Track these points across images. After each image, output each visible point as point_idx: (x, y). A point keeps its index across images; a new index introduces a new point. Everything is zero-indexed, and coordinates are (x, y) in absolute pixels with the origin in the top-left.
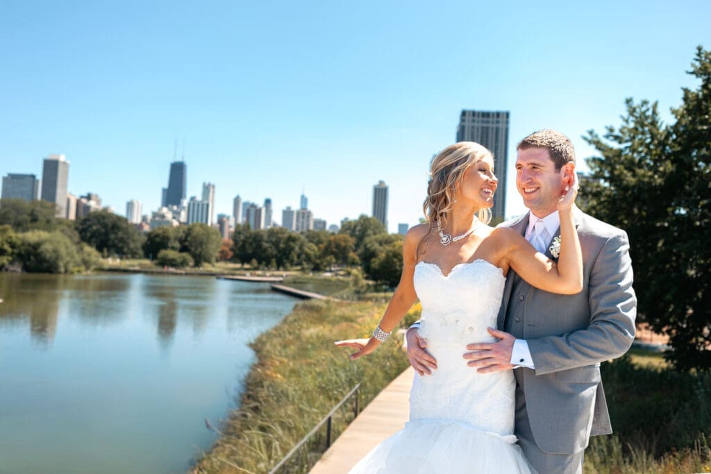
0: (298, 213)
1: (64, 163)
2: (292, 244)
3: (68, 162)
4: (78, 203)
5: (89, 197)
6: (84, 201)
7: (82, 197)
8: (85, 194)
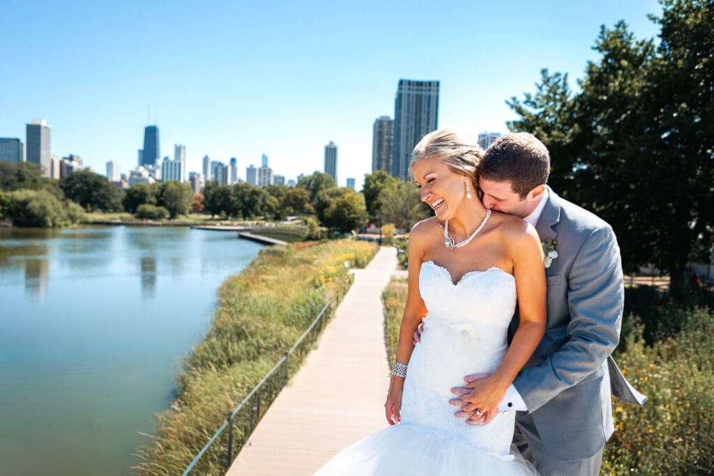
0: (260, 170)
1: (46, 127)
2: (255, 197)
3: (50, 126)
4: (62, 163)
5: (71, 158)
6: (67, 162)
7: (65, 158)
8: (68, 156)
